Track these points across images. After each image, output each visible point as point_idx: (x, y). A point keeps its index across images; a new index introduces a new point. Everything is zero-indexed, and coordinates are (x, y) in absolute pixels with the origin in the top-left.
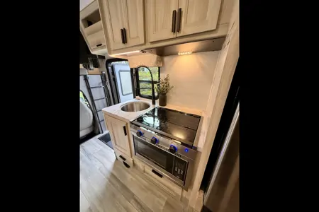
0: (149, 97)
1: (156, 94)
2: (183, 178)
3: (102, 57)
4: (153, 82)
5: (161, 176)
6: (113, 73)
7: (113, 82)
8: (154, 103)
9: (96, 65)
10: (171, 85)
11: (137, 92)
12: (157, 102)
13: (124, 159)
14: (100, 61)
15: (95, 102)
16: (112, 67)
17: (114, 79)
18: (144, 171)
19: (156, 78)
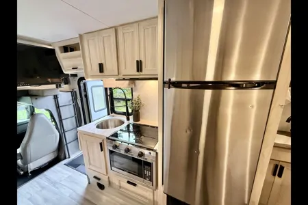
0: (123, 114)
1: (130, 111)
2: (151, 180)
3: (75, 75)
4: (126, 100)
5: (135, 185)
6: (85, 90)
7: (84, 99)
8: (128, 119)
9: (67, 82)
11: (112, 110)
12: (131, 117)
13: (99, 179)
14: (71, 79)
15: (64, 121)
16: (85, 84)
17: (86, 96)
18: (120, 187)
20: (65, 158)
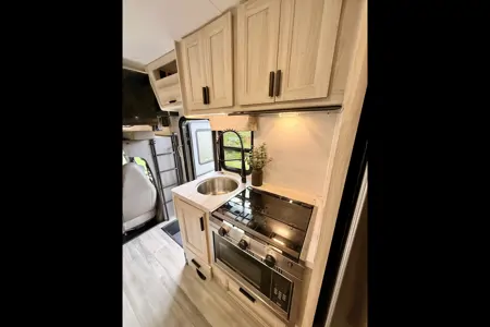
0: (236, 171)
1: (247, 168)
2: (286, 306)
3: (175, 114)
4: (243, 151)
5: (253, 300)
6: (188, 135)
7: (187, 147)
8: (244, 181)
9: (166, 123)
10: (269, 156)
11: (220, 164)
12: (249, 178)
13: (199, 266)
14: (171, 118)
15: (162, 175)
16: (187, 126)
17: (189, 143)
18: (228, 289)
19: (247, 146)
20: (164, 220)
